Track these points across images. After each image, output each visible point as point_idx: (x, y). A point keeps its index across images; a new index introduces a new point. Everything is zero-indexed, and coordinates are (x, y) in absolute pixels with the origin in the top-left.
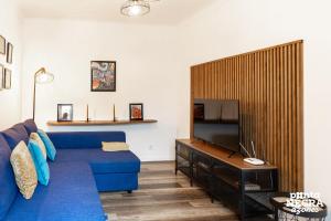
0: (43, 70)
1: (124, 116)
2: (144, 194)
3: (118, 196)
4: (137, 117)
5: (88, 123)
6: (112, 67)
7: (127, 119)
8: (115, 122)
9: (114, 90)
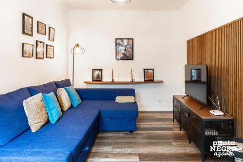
0: (77, 45)
1: (139, 78)
2: (142, 134)
3: (122, 134)
4: (149, 78)
5: (113, 82)
6: (131, 43)
7: (142, 80)
8: (132, 82)
9: (133, 59)
